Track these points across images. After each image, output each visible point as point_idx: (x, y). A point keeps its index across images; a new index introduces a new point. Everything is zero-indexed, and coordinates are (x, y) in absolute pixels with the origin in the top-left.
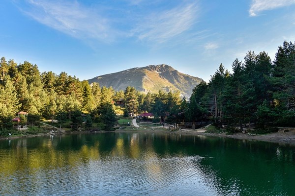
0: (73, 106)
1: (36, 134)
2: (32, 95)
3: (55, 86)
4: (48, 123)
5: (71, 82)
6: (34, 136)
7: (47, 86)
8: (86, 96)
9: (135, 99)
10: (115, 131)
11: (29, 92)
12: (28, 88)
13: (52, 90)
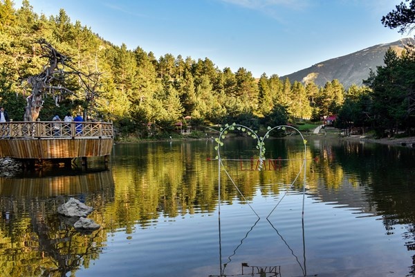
0: (241, 109)
1: (197, 138)
2: (199, 99)
3: (226, 86)
4: (215, 128)
5: (243, 81)
6: (195, 140)
7: (216, 88)
8: (262, 96)
9: (330, 97)
10: (284, 138)
11: (197, 95)
12: (196, 90)
13: (223, 91)
